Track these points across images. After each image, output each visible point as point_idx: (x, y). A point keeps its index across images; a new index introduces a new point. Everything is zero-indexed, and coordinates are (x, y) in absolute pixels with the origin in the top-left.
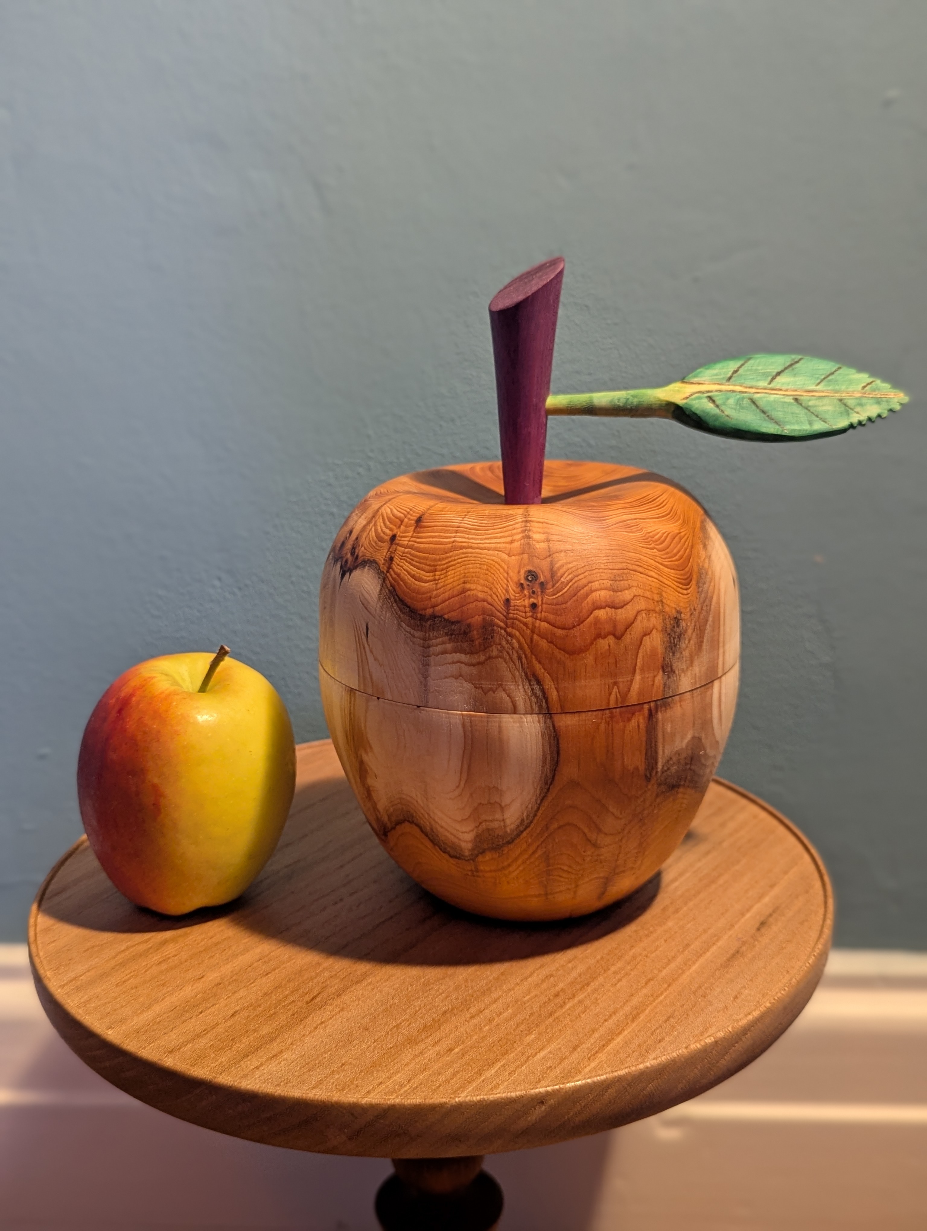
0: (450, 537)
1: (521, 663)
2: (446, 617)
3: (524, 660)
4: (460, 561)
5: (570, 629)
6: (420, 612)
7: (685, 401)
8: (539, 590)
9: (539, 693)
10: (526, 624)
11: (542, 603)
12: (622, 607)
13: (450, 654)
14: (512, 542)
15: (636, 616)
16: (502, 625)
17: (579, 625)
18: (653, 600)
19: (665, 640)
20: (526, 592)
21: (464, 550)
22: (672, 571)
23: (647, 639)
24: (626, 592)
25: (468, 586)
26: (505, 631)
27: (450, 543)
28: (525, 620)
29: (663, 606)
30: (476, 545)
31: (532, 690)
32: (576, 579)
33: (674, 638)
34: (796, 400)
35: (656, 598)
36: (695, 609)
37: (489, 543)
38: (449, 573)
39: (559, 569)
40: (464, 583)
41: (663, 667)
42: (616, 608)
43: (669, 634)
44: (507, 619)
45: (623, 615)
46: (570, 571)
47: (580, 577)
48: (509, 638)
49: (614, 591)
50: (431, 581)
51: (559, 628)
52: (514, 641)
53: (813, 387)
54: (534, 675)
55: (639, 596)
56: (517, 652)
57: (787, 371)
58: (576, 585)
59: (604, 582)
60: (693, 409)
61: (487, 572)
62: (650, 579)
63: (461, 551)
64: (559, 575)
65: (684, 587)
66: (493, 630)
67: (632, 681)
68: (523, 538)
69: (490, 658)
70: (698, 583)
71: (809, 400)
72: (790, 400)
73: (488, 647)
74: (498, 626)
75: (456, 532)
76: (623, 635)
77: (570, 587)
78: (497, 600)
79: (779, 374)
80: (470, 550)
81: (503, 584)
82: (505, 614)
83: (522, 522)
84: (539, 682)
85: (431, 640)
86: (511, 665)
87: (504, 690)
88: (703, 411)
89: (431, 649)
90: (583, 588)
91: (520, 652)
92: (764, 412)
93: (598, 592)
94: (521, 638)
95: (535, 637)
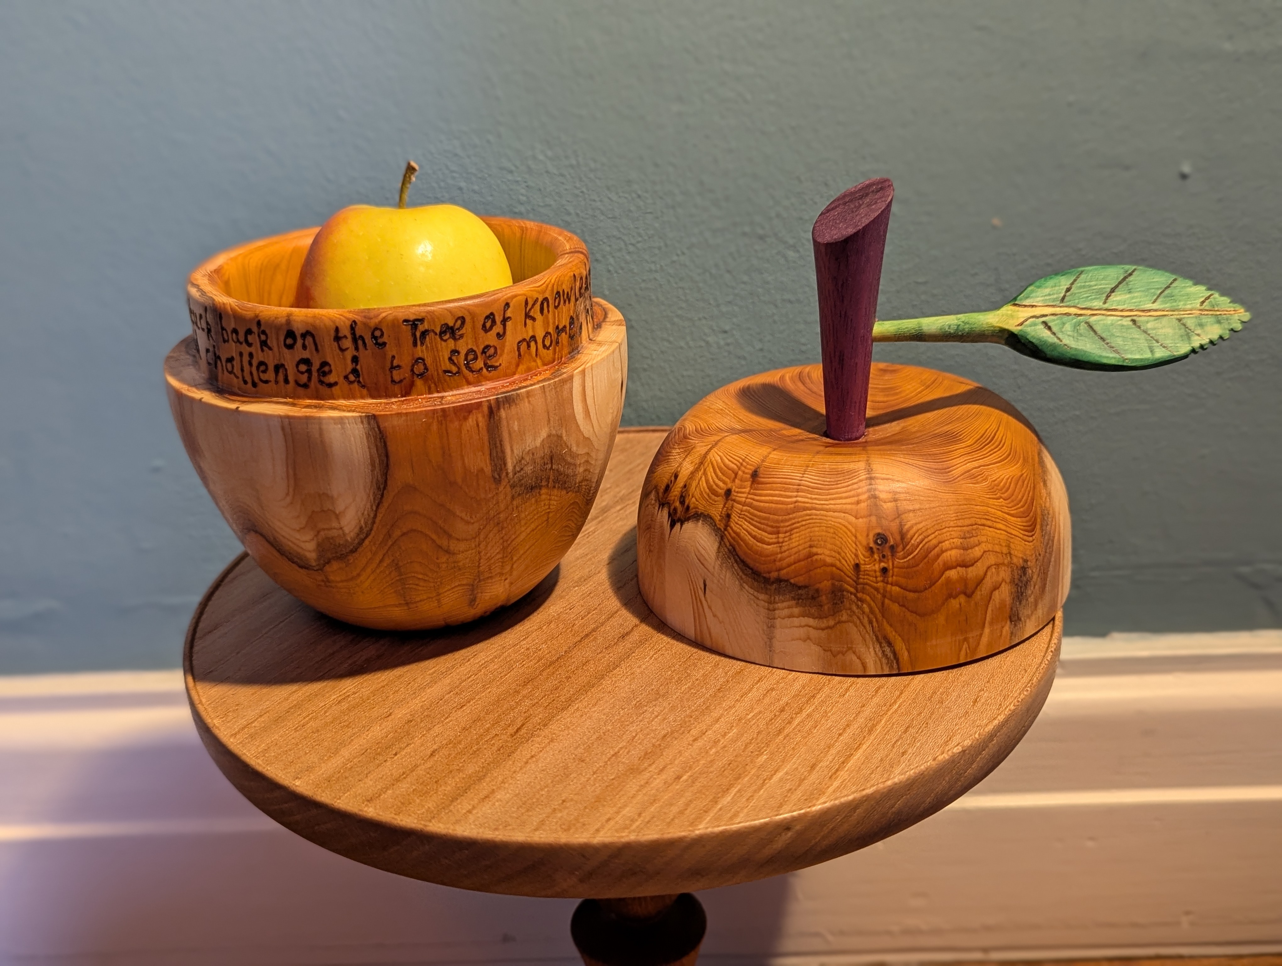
0: (791, 497)
1: (872, 626)
2: (792, 581)
3: (875, 624)
4: (804, 523)
5: (921, 592)
6: (764, 575)
7: (1020, 328)
8: (889, 554)
9: (890, 655)
10: (877, 589)
11: (893, 567)
12: (972, 565)
13: (797, 617)
14: (858, 502)
15: (986, 571)
16: (852, 590)
17: (930, 587)
18: (1002, 553)
19: (1013, 590)
20: (876, 556)
21: (808, 512)
22: (1019, 519)
23: (996, 593)
24: (977, 548)
25: (814, 550)
26: (856, 596)
27: (791, 503)
28: (875, 585)
29: (1011, 558)
30: (820, 507)
31: (883, 652)
32: (926, 540)
33: (1021, 587)
34: (1134, 321)
35: (1005, 550)
36: (1040, 555)
37: (835, 504)
38: (794, 536)
39: (908, 531)
40: (811, 546)
41: (1010, 618)
42: (966, 566)
43: (1017, 584)
44: (857, 584)
45: (973, 572)
46: (920, 532)
47: (930, 538)
48: (860, 603)
49: (965, 549)
50: (774, 543)
51: (910, 591)
52: (865, 606)
53: (1149, 306)
54: (886, 638)
55: (989, 551)
56: (868, 617)
57: (1121, 286)
58: (926, 546)
59: (954, 540)
60: (1029, 337)
61: (834, 536)
62: (998, 531)
63: (805, 512)
64: (909, 536)
65: (1030, 534)
66: (843, 595)
67: (981, 635)
68: (869, 498)
69: (840, 622)
70: (1042, 526)
71: (1147, 322)
72: (1127, 322)
73: (838, 612)
74: (848, 592)
75: (798, 491)
76: (973, 592)
77: (921, 549)
78: (846, 565)
79: (1113, 290)
80: (814, 512)
81: (851, 548)
82: (855, 579)
83: (867, 479)
84: (890, 644)
85: (777, 603)
86: (862, 628)
87: (854, 653)
88: (1039, 339)
89: (777, 612)
90: (934, 549)
91: (871, 616)
92: (1102, 339)
93: (949, 553)
94: (872, 604)
95: (887, 601)
